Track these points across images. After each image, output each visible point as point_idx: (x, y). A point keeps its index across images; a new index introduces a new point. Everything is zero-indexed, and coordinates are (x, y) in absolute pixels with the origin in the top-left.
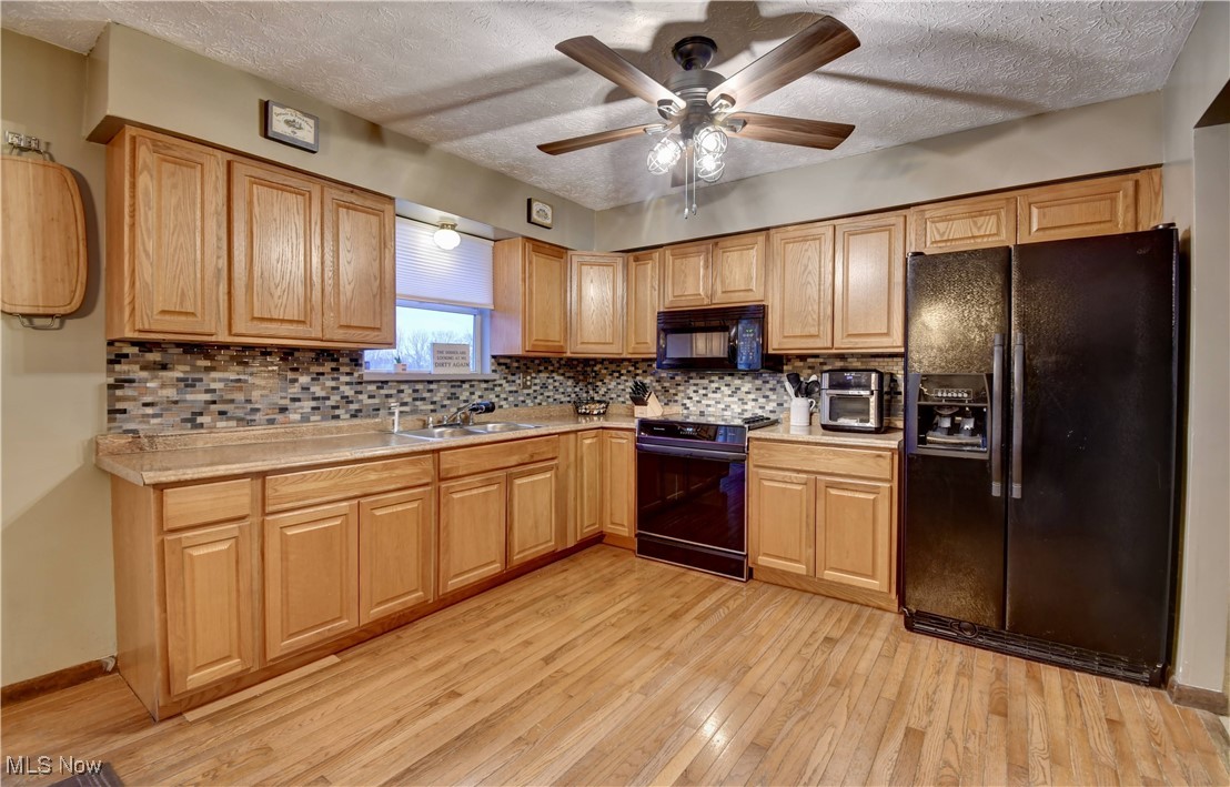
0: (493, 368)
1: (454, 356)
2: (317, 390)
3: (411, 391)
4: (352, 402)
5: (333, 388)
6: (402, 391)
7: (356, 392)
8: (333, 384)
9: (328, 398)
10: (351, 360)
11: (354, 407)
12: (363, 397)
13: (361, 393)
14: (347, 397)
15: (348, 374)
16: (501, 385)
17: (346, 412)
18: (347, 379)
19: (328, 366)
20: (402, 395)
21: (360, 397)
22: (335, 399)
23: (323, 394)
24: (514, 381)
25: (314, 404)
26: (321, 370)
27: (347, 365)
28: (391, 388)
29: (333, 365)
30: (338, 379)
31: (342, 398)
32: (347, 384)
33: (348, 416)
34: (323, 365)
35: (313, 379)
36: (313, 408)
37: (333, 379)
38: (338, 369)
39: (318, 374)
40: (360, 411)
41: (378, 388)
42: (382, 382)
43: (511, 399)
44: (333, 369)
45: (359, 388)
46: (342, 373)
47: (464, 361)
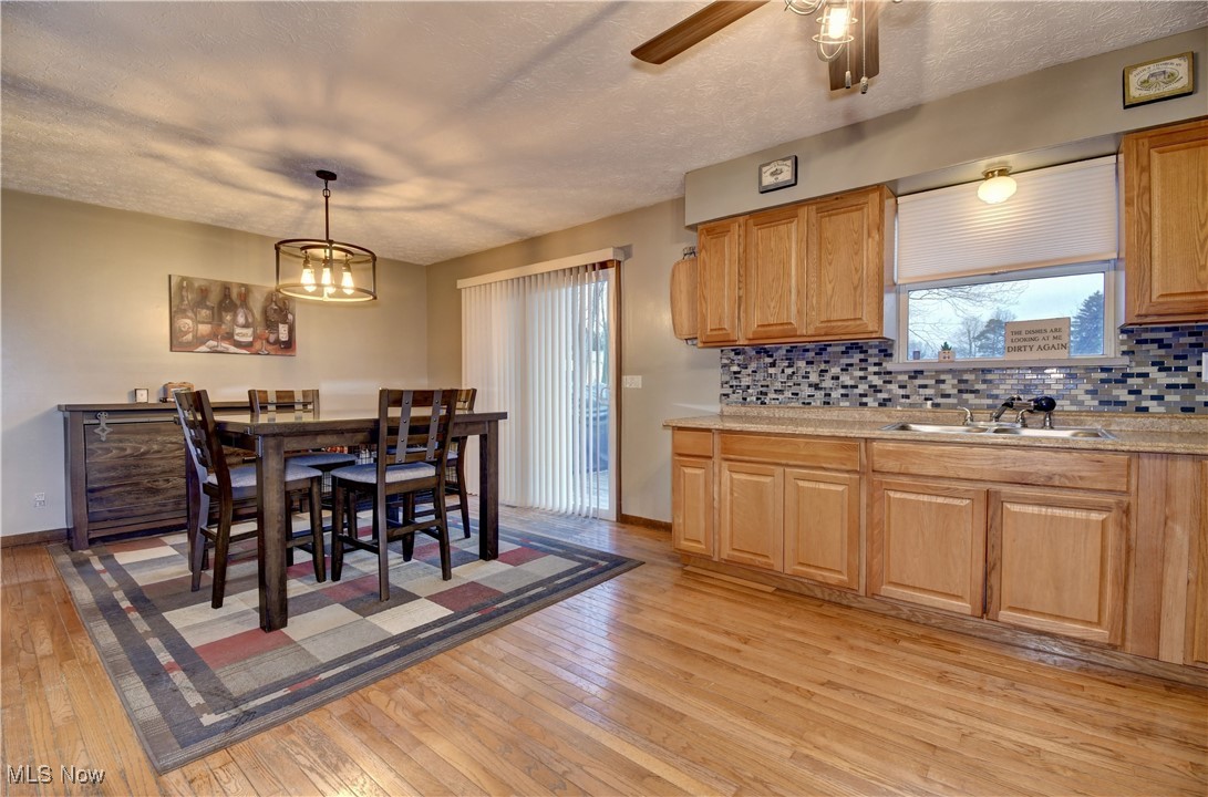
0: (1125, 348)
1: (1040, 336)
2: (846, 379)
3: (956, 382)
4: (880, 391)
5: (861, 378)
6: (943, 382)
7: (884, 382)
8: (862, 374)
9: (856, 387)
10: (880, 351)
11: (881, 396)
12: (894, 387)
13: (890, 382)
14: (876, 386)
15: (875, 364)
16: (1145, 375)
17: (874, 401)
18: (876, 369)
19: (856, 357)
20: (942, 386)
21: (889, 386)
22: (863, 387)
23: (850, 382)
24: (1185, 369)
25: (843, 391)
26: (849, 361)
27: (876, 356)
28: (927, 378)
29: (862, 356)
30: (866, 369)
31: (870, 387)
32: (875, 373)
33: (876, 404)
34: (852, 357)
35: (842, 370)
36: (842, 395)
37: (861, 369)
38: (866, 360)
39: (847, 365)
40: (890, 400)
41: (910, 377)
42: (916, 372)
43: (1172, 397)
44: (861, 360)
45: (888, 378)
46: (870, 364)
47: (1056, 342)
